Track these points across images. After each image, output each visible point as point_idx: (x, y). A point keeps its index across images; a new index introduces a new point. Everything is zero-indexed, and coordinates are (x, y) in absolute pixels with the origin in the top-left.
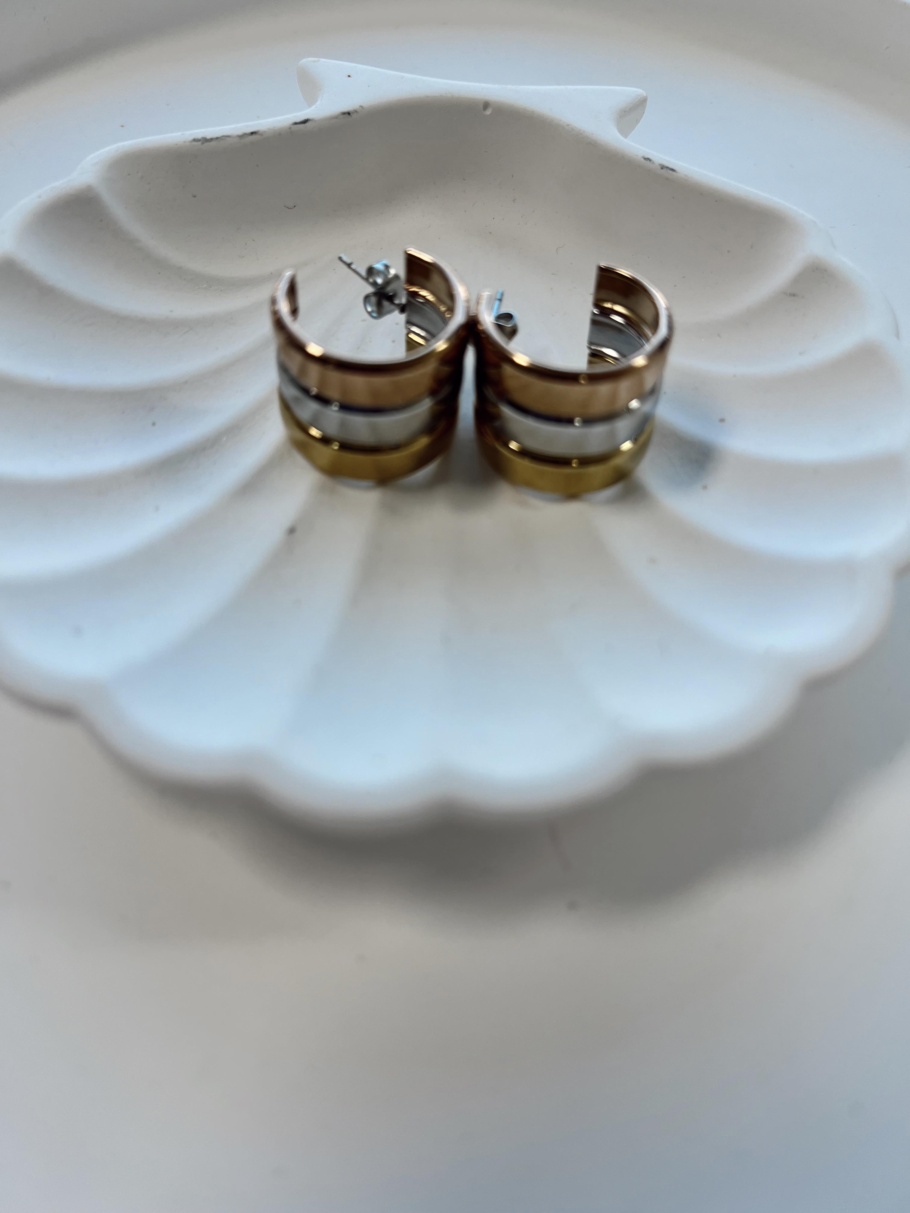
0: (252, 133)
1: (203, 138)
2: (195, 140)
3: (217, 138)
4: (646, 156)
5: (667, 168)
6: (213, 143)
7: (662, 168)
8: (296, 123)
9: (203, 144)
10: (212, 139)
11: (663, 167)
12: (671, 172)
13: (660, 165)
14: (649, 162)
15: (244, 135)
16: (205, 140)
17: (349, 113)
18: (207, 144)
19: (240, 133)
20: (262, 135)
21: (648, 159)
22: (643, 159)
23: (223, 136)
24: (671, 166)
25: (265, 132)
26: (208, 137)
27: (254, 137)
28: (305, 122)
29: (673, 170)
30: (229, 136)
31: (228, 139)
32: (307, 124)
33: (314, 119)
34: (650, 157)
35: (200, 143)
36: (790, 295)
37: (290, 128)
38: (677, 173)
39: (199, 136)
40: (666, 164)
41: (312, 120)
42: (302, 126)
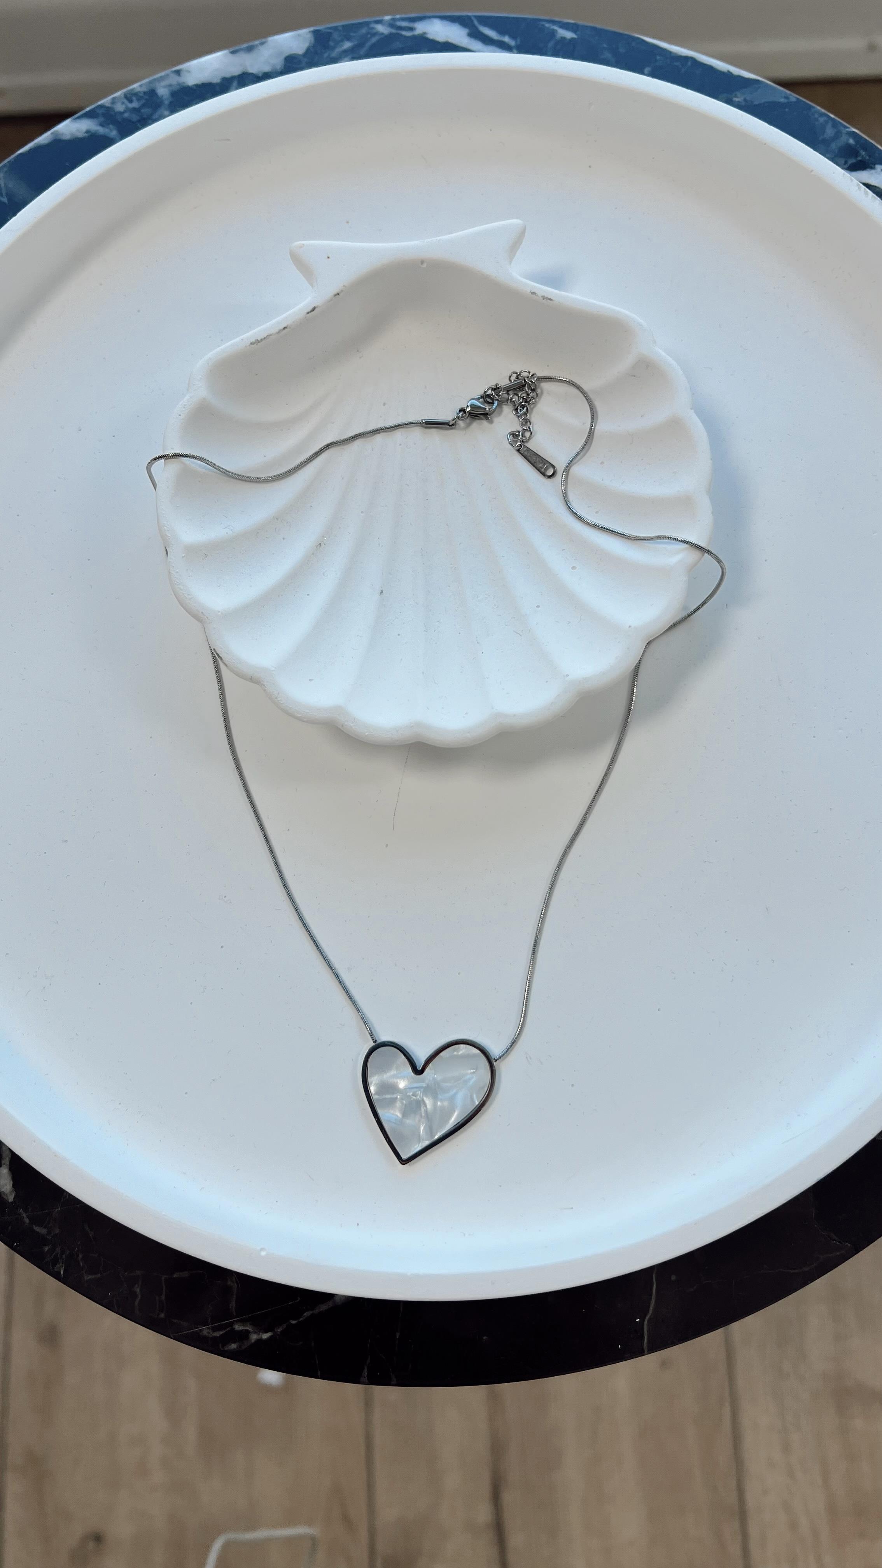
0: (284, 328)
1: (256, 340)
2: (251, 343)
3: (265, 338)
4: (532, 291)
5: (547, 298)
6: (263, 342)
8: (308, 313)
10: (261, 340)
11: (544, 298)
12: (549, 301)
13: (542, 296)
14: (534, 296)
15: (280, 331)
16: (258, 342)
17: (338, 294)
18: (259, 344)
19: (276, 330)
20: (290, 328)
22: (530, 294)
23: (268, 336)
24: (549, 297)
25: (291, 325)
28: (314, 310)
30: (271, 335)
31: (271, 337)
32: (315, 312)
33: (318, 306)
34: (537, 292)
35: (255, 344)
37: (306, 317)
38: (553, 301)
39: (253, 340)
41: (317, 308)
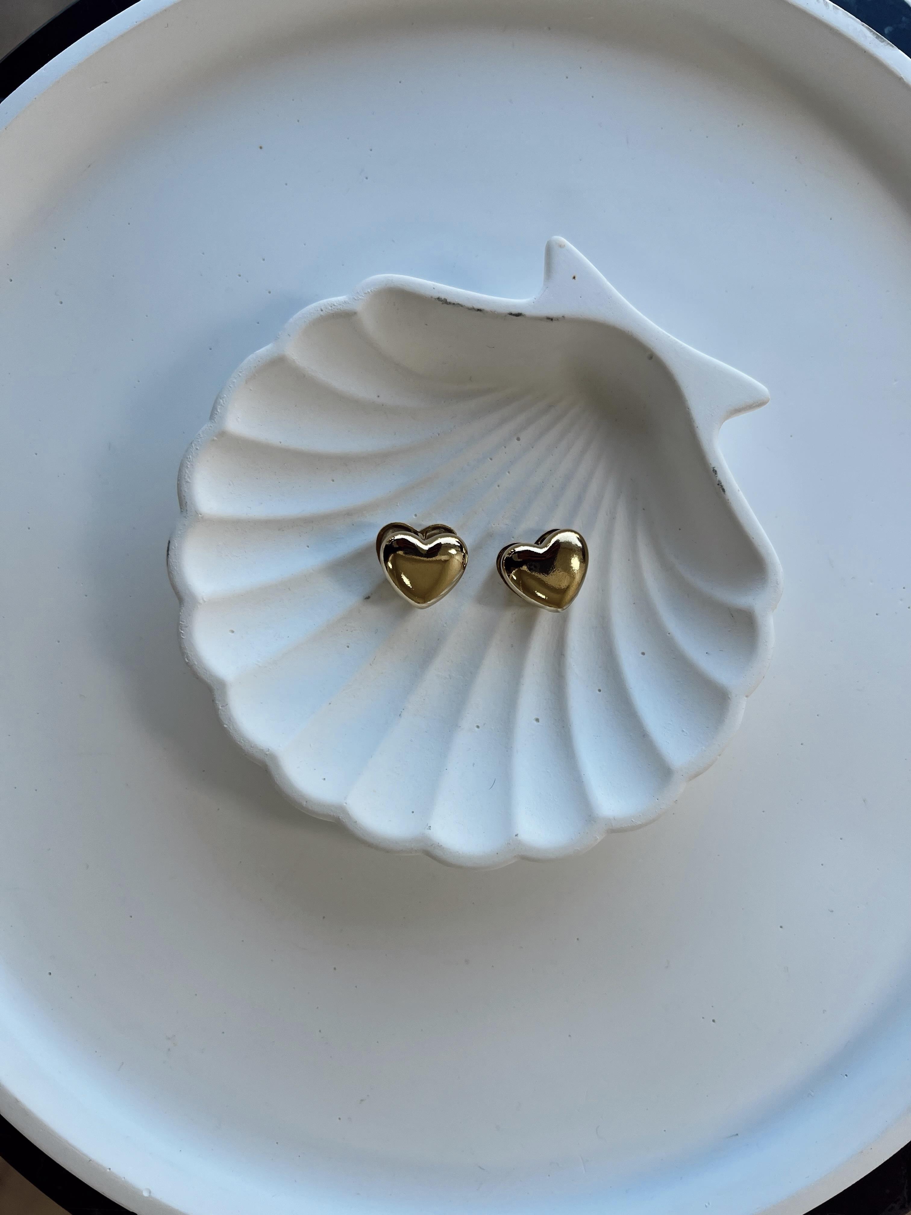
0: (479, 310)
1: (445, 299)
2: (439, 299)
3: (454, 304)
4: (715, 469)
5: (722, 486)
7: (718, 485)
8: (511, 314)
9: (442, 304)
10: (450, 303)
11: (720, 484)
12: (722, 491)
13: (719, 481)
14: (714, 474)
15: (472, 309)
16: (445, 302)
17: (552, 320)
19: (470, 305)
20: (484, 314)
21: (715, 472)
22: (712, 469)
23: (458, 304)
24: (725, 487)
25: (487, 312)
26: (448, 301)
27: (479, 312)
28: (518, 315)
29: (724, 490)
30: (462, 306)
32: (519, 318)
33: (525, 315)
34: (718, 473)
36: (731, 614)
37: (506, 316)
38: (725, 494)
39: (443, 296)
40: (723, 484)
41: (523, 316)
42: (515, 317)
